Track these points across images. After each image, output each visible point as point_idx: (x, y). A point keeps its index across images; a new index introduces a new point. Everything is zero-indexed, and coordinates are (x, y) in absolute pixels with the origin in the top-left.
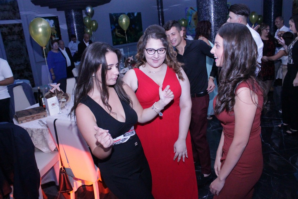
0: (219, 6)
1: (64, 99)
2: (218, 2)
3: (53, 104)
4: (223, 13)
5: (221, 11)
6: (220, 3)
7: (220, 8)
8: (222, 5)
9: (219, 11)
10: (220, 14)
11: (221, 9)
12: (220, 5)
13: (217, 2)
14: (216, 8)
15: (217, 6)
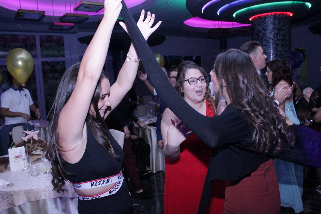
0: (279, 47)
1: (40, 150)
2: (279, 42)
3: (17, 157)
4: (284, 55)
5: (283, 53)
6: (281, 43)
7: (280, 49)
8: (284, 45)
9: (279, 53)
10: (281, 56)
11: (283, 50)
12: (280, 45)
13: (276, 42)
14: (275, 49)
15: (276, 47)
